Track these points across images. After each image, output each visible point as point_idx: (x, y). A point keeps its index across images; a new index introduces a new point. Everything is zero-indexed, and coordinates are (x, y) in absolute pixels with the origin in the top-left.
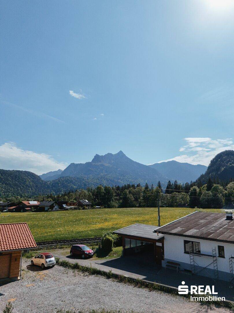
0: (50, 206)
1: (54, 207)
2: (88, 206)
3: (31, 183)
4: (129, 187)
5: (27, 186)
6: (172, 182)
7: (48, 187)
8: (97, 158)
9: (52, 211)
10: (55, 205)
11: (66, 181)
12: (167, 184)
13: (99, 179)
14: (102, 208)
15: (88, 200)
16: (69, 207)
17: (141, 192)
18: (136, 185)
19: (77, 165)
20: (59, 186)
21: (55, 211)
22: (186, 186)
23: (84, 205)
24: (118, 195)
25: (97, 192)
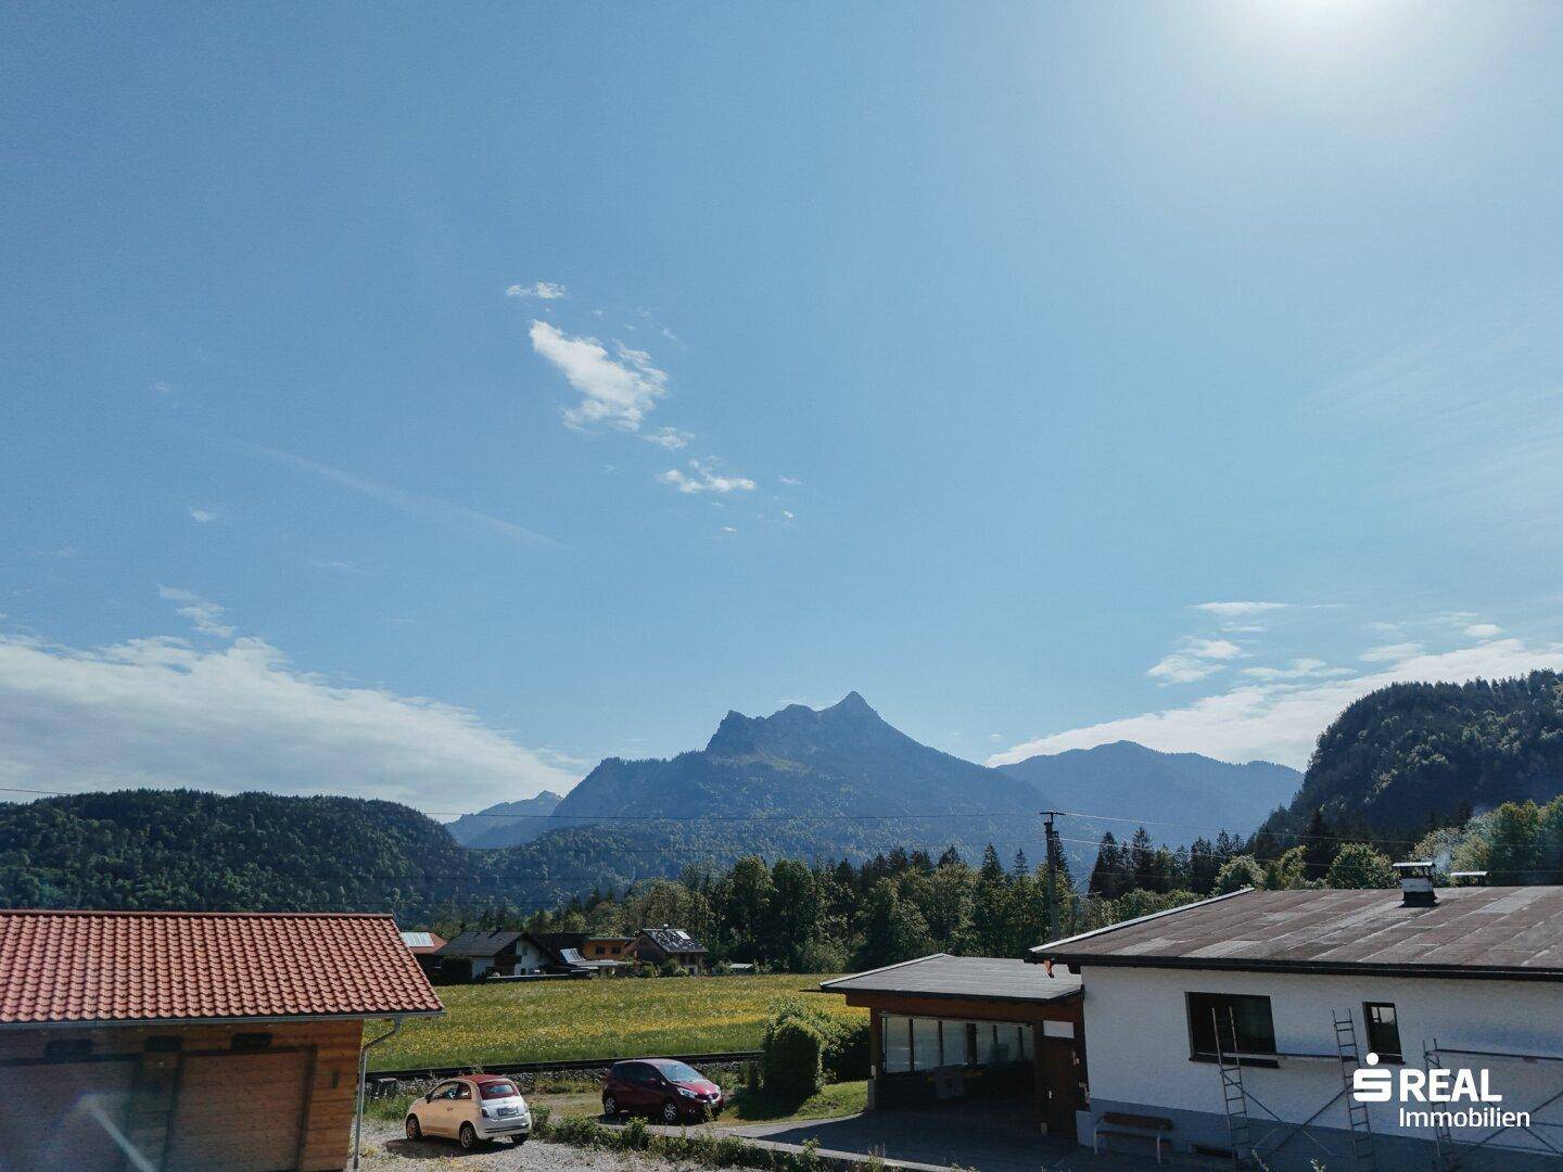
0: (498, 956)
1: (518, 960)
2: (687, 959)
3: (403, 864)
4: (899, 862)
5: (381, 876)
6: (1125, 840)
7: (488, 880)
8: (735, 730)
9: (507, 981)
10: (525, 949)
11: (578, 853)
12: (1096, 849)
13: (742, 841)
14: (762, 972)
15: (688, 932)
16: (593, 965)
17: (963, 893)
18: (935, 860)
19: (635, 767)
20: (543, 879)
21: (525, 980)
22: (1194, 858)
23: (671, 956)
24: (842, 906)
25: (736, 892)
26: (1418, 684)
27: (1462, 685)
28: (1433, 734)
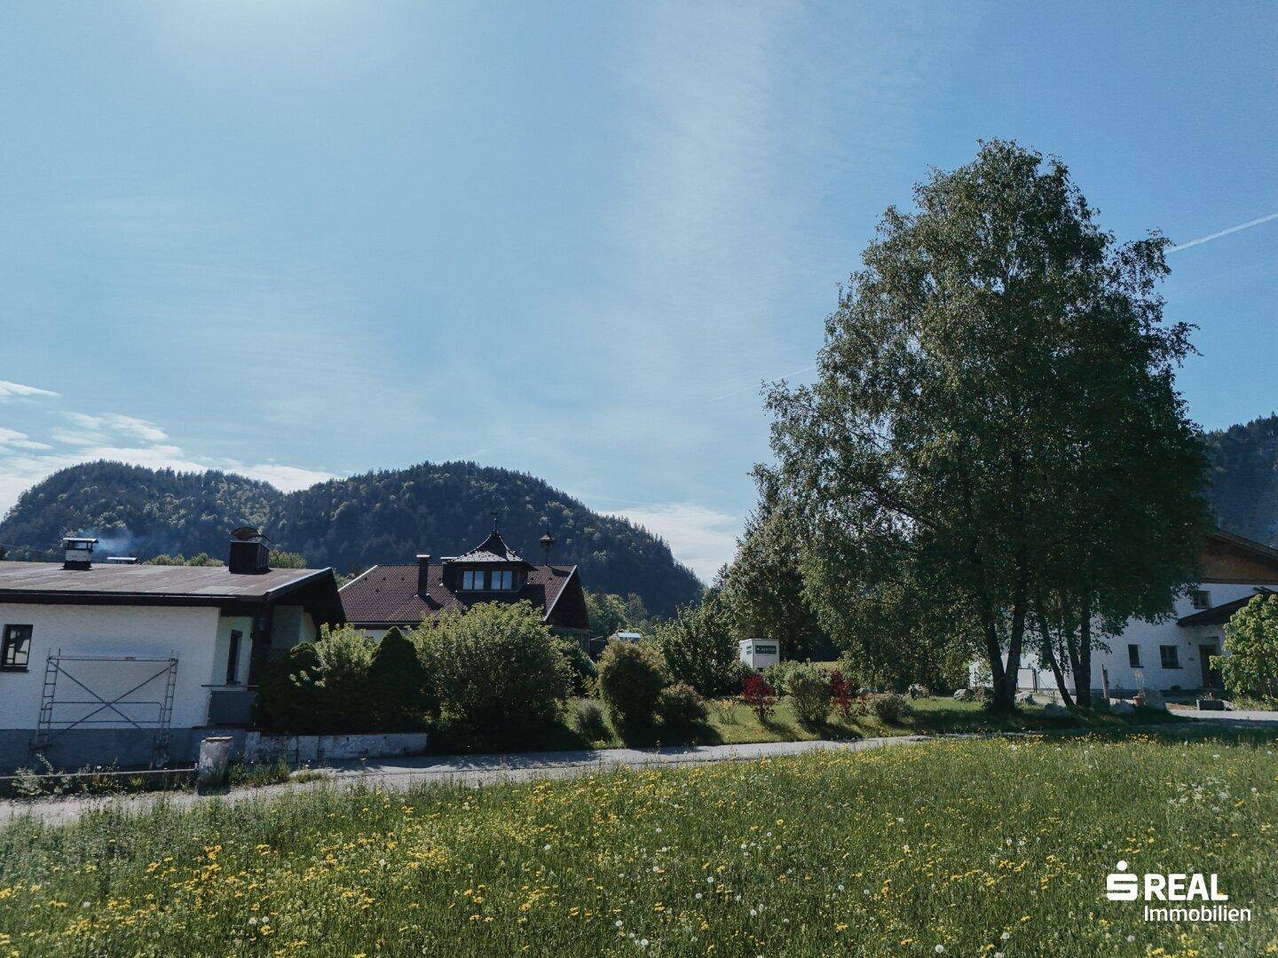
26: (121, 464)
27: (155, 471)
28: (121, 505)
